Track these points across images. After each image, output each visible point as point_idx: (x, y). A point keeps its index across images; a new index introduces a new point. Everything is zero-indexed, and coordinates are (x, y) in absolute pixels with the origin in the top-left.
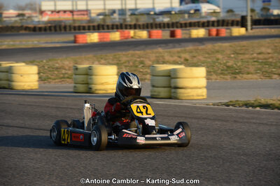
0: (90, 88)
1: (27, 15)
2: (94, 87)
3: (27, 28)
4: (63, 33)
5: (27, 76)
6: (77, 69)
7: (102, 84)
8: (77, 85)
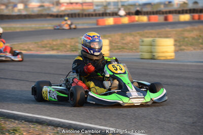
0: (154, 56)
2: (156, 55)
6: (143, 41)
7: (163, 52)
8: (143, 53)
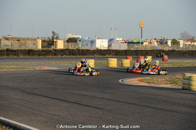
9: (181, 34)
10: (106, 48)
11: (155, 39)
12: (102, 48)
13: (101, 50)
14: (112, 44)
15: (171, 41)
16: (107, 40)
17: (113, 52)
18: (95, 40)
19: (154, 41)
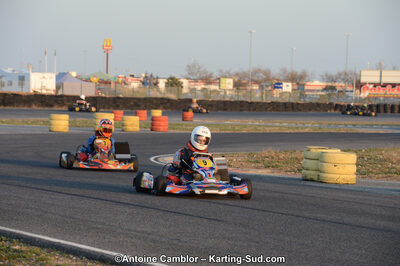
1: (339, 89)
3: (337, 107)
4: (390, 116)
5: (342, 166)
9: (188, 66)
10: (53, 93)
11: (133, 76)
12: (44, 92)
13: (43, 96)
14: (65, 84)
15: (165, 80)
16: (54, 76)
17: (69, 101)
18: (29, 75)
19: (130, 79)
